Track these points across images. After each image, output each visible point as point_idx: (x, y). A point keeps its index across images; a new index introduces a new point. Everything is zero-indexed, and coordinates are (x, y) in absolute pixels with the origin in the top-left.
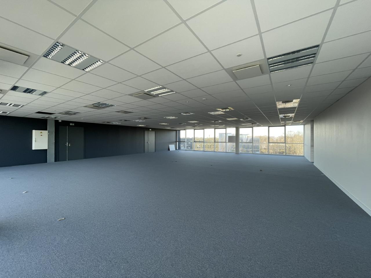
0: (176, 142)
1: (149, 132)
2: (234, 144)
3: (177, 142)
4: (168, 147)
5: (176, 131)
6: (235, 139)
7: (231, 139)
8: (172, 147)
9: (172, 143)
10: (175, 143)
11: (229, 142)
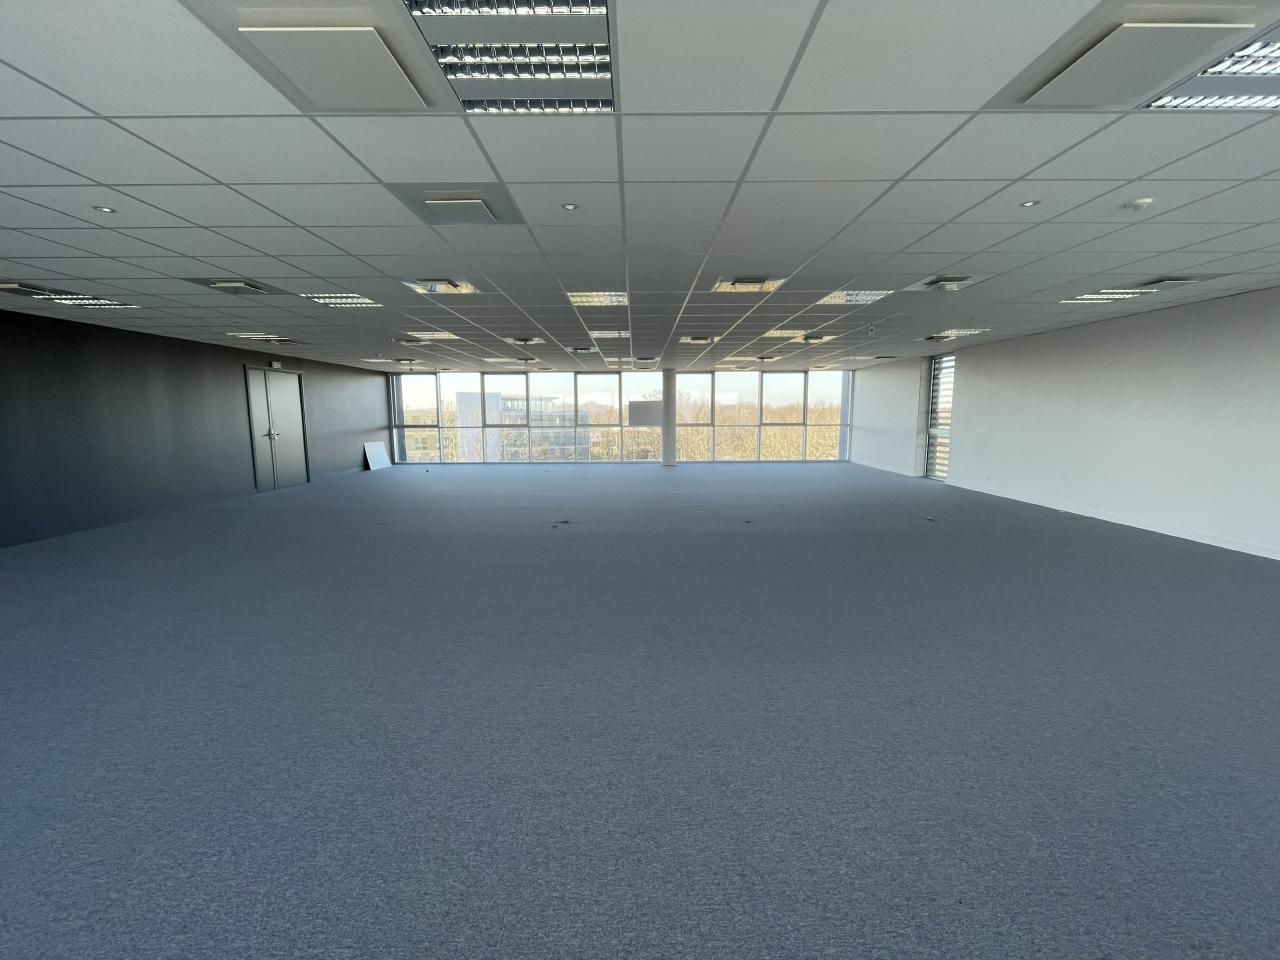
0: (389, 428)
1: (272, 376)
2: (659, 430)
3: (396, 427)
4: (362, 455)
5: (386, 375)
6: (663, 412)
7: (639, 413)
8: (378, 454)
9: (370, 432)
10: (385, 433)
11: (632, 423)
